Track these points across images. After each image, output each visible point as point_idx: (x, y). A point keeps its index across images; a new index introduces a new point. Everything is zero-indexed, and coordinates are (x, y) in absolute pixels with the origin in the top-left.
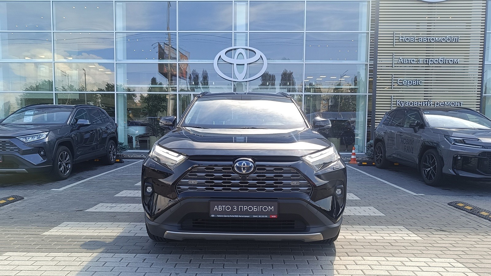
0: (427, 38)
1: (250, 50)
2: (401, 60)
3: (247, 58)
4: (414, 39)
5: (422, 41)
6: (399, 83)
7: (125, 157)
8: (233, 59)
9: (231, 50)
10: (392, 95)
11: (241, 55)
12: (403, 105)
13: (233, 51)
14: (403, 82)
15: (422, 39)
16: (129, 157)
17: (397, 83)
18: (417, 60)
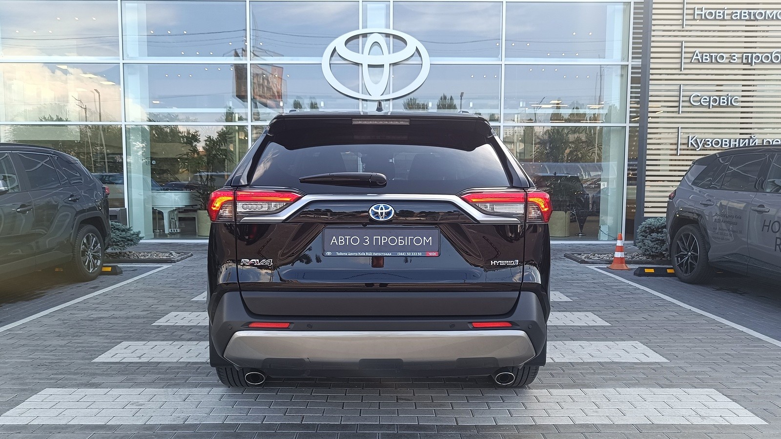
0: (750, 11)
1: (395, 37)
2: (697, 55)
3: (389, 53)
4: (724, 14)
5: (738, 17)
6: (694, 101)
7: (132, 257)
8: (360, 55)
9: (356, 37)
10: (680, 126)
11: (376, 47)
12: (701, 145)
13: (361, 38)
14: (702, 100)
15: (738, 14)
16: (142, 258)
17: (690, 101)
18: (728, 55)
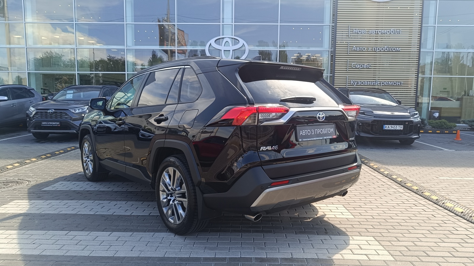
0: (376, 30)
1: (234, 39)
2: (354, 48)
4: (365, 31)
5: (371, 33)
6: (353, 66)
8: (221, 46)
9: (220, 39)
10: (348, 76)
12: (356, 84)
13: (221, 40)
14: (356, 66)
15: (371, 32)
17: (351, 66)
18: (367, 48)
